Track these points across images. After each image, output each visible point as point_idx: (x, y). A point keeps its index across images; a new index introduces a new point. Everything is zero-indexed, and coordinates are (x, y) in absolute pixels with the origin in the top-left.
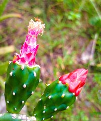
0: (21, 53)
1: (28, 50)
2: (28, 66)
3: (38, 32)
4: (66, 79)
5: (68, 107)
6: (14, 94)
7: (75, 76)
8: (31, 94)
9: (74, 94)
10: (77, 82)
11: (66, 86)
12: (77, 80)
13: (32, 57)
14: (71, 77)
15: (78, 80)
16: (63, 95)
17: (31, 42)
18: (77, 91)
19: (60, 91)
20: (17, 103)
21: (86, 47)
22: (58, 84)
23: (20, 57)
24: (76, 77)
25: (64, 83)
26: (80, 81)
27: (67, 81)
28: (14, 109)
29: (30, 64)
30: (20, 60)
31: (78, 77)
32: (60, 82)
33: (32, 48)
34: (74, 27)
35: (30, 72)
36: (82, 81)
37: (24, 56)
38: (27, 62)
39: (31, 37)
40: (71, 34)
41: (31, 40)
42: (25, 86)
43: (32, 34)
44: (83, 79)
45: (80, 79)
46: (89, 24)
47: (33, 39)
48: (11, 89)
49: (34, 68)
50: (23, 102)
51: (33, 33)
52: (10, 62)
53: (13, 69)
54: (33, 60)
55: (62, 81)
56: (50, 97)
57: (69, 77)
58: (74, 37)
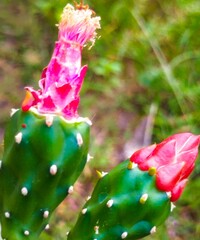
0: (41, 86)
1: (62, 78)
2: (62, 118)
3: (84, 35)
4: (148, 158)
5: (154, 229)
6: (25, 191)
7: (171, 149)
8: (67, 193)
9: (169, 194)
10: (177, 164)
11: (150, 175)
12: (175, 161)
13: (71, 97)
14: (161, 152)
15: (179, 160)
16: (144, 197)
17: (68, 59)
18: (177, 188)
19: (137, 187)
20: (31, 217)
21: (133, 130)
22: (129, 169)
23: (40, 97)
24: (174, 154)
25: (144, 168)
26: (183, 164)
27: (153, 163)
28: (22, 233)
29: (67, 112)
30: (40, 105)
31: (179, 152)
32: (134, 166)
33: (71, 73)
34: (107, 91)
35: (68, 134)
36: (188, 162)
37: (50, 92)
38: (59, 109)
39: (68, 45)
40: (102, 104)
41: (69, 53)
42: (54, 169)
43: (71, 38)
44: (191, 157)
45: (183, 158)
46: (137, 84)
47: (73, 51)
48: (17, 179)
49: (76, 124)
50: (47, 213)
51: (73, 36)
52: (14, 111)
53: (24, 127)
54: (74, 105)
55: (139, 163)
56: (110, 203)
57: (155, 153)
58: (106, 111)
